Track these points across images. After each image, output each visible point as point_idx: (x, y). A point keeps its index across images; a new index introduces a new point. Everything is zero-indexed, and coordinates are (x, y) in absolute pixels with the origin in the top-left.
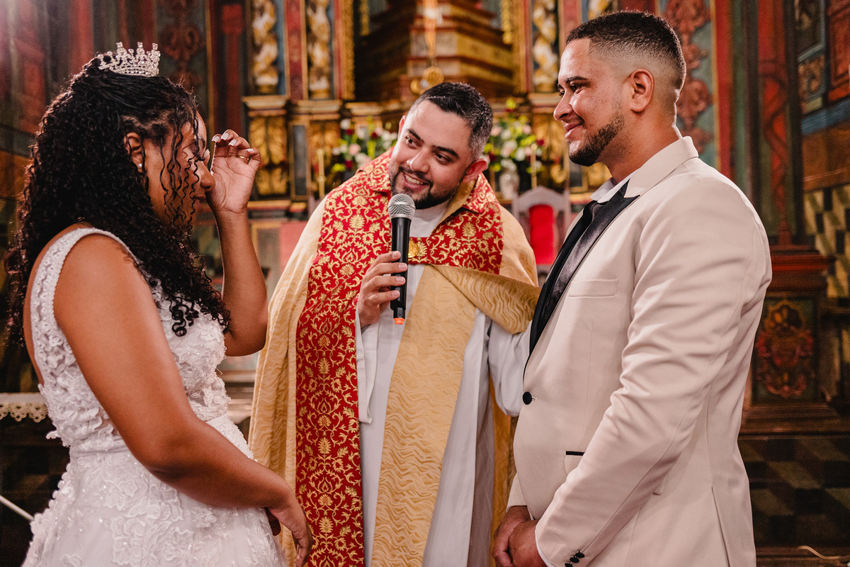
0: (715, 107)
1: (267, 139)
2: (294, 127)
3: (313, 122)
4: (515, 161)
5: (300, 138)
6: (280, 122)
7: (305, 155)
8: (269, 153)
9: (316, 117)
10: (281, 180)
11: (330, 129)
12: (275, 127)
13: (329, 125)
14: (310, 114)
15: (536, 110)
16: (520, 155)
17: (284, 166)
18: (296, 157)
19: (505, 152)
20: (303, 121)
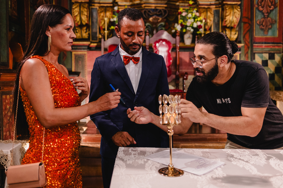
0: (278, 9)
1: (80, 13)
2: (92, 8)
3: (100, 7)
4: (193, 28)
5: (95, 14)
6: (86, 5)
7: (97, 22)
8: (81, 19)
9: (102, 5)
10: (86, 32)
11: (109, 11)
12: (84, 7)
13: (108, 9)
14: (99, 3)
15: (200, 6)
16: (195, 25)
17: (87, 26)
18: (92, 22)
19: (188, 24)
20: (96, 6)
